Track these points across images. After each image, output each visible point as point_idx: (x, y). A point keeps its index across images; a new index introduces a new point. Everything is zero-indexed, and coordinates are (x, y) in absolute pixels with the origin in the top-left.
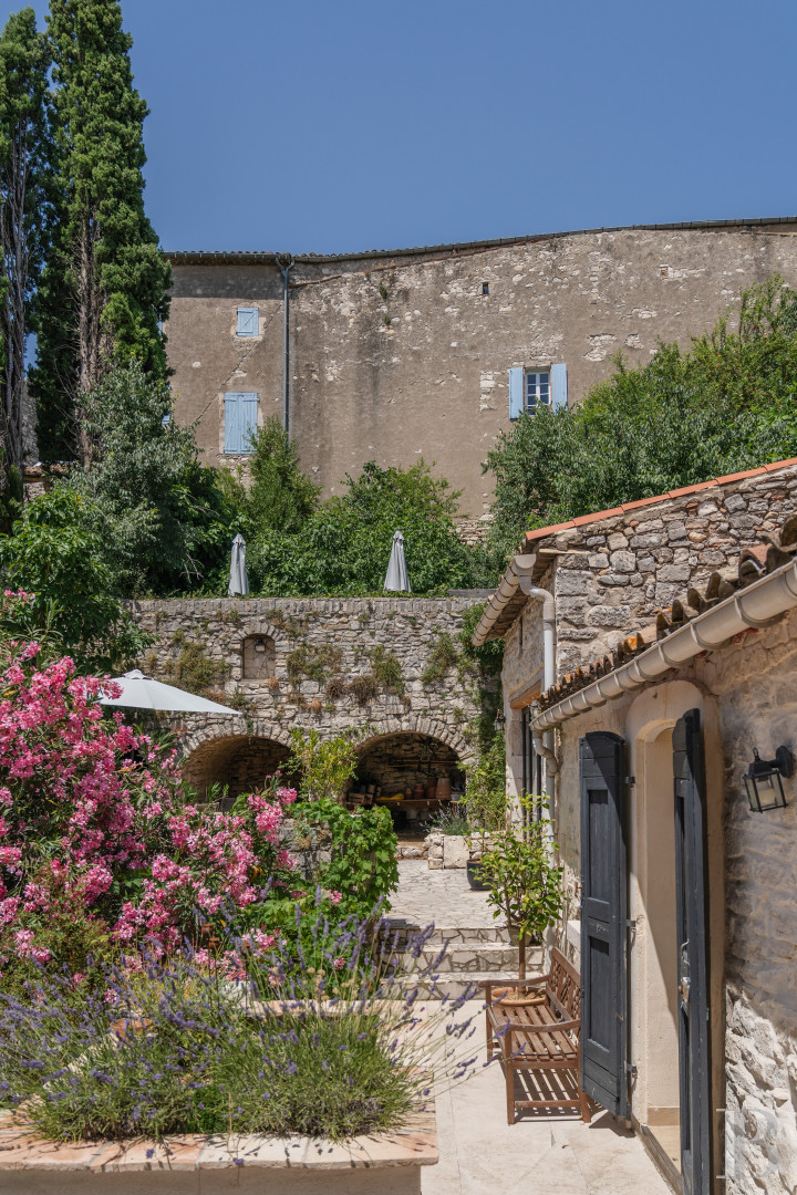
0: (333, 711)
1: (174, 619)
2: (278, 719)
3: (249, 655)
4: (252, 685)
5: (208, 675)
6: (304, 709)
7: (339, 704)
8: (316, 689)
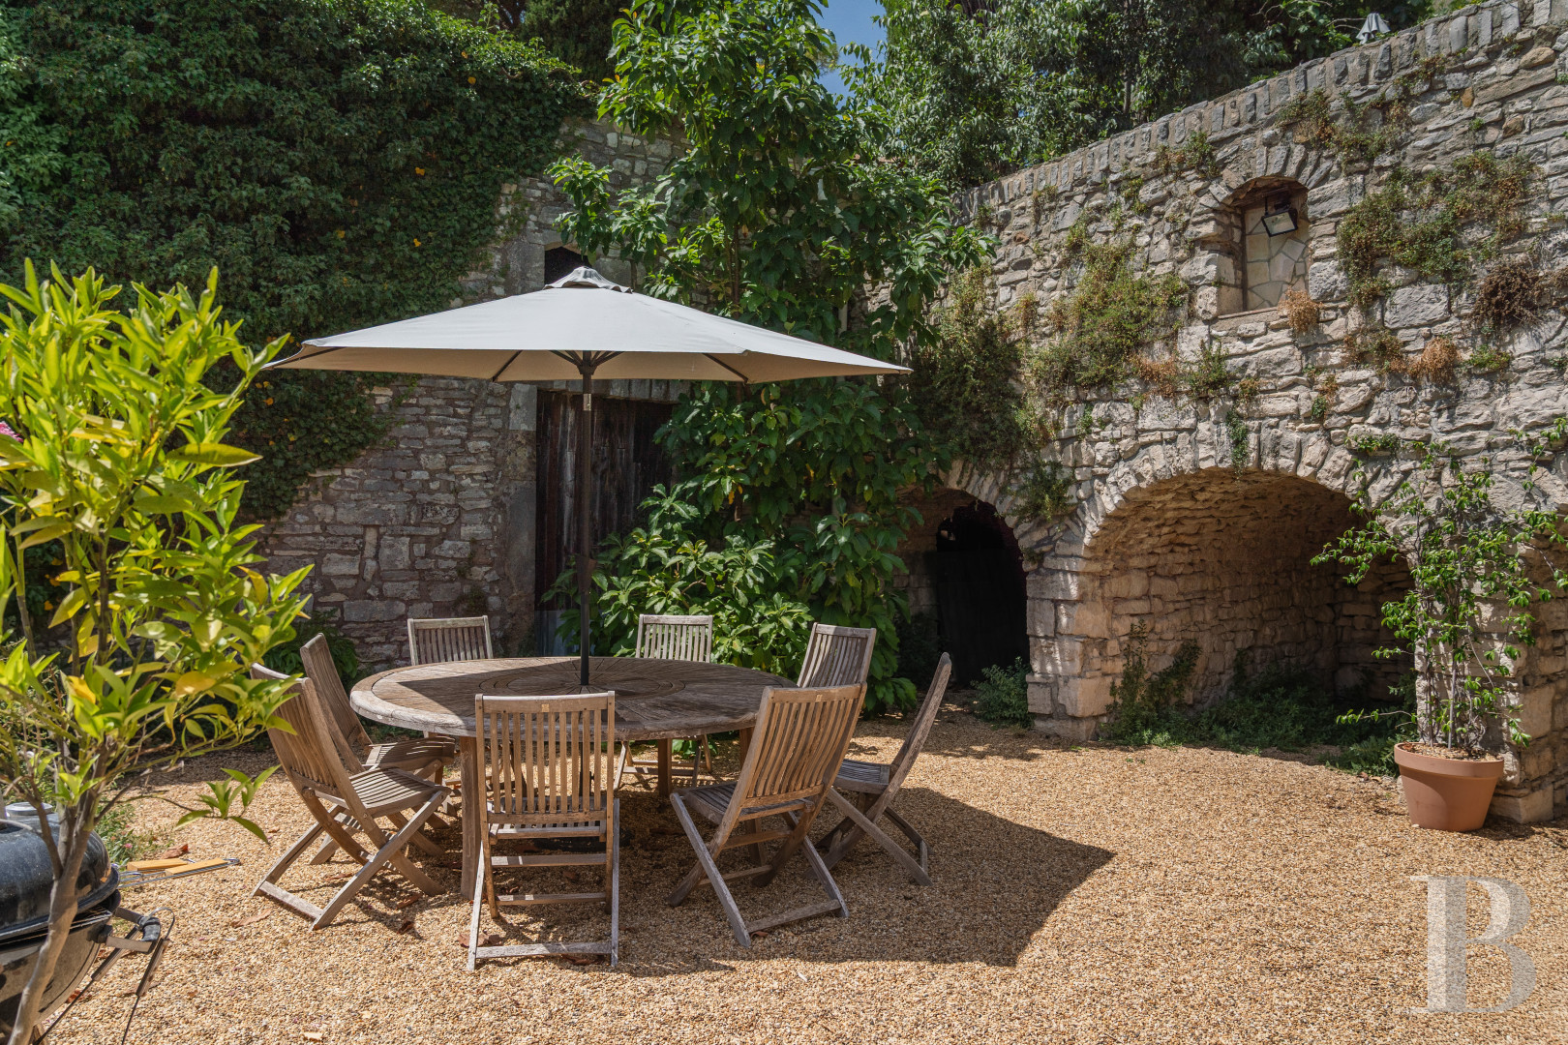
0: (1499, 373)
1: (1069, 199)
2: (1319, 415)
3: (1257, 250)
4: (1246, 326)
5: (1138, 319)
6: (1396, 378)
7: (1522, 346)
8: (1439, 309)
